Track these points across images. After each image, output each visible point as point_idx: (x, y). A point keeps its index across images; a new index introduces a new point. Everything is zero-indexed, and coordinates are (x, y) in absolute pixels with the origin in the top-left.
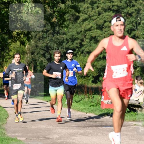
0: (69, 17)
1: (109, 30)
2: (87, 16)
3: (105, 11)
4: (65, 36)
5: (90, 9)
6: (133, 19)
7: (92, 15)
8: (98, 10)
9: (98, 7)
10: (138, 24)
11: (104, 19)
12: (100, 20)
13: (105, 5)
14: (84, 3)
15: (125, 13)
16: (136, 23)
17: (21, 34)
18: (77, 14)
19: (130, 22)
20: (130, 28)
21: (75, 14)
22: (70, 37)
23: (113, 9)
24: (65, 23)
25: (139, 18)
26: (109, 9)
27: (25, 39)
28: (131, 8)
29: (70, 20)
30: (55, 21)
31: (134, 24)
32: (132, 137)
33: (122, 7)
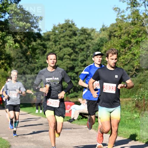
0: (39, 52)
1: (67, 61)
2: (51, 51)
3: (65, 47)
4: (36, 65)
5: (54, 46)
6: (85, 53)
7: (55, 50)
8: (59, 46)
9: (59, 44)
10: (88, 56)
11: (64, 53)
12: (61, 53)
13: (64, 43)
14: (50, 42)
15: (79, 48)
16: (87, 56)
17: (5, 63)
18: (45, 49)
19: (82, 55)
20: (82, 59)
21: (43, 50)
22: (40, 65)
23: (70, 45)
24: (36, 56)
25: (88, 52)
26: (67, 46)
27: (7, 67)
28: (83, 45)
29: (39, 53)
30: (29, 55)
31: (85, 56)
32: (84, 136)
33: (76, 44)
